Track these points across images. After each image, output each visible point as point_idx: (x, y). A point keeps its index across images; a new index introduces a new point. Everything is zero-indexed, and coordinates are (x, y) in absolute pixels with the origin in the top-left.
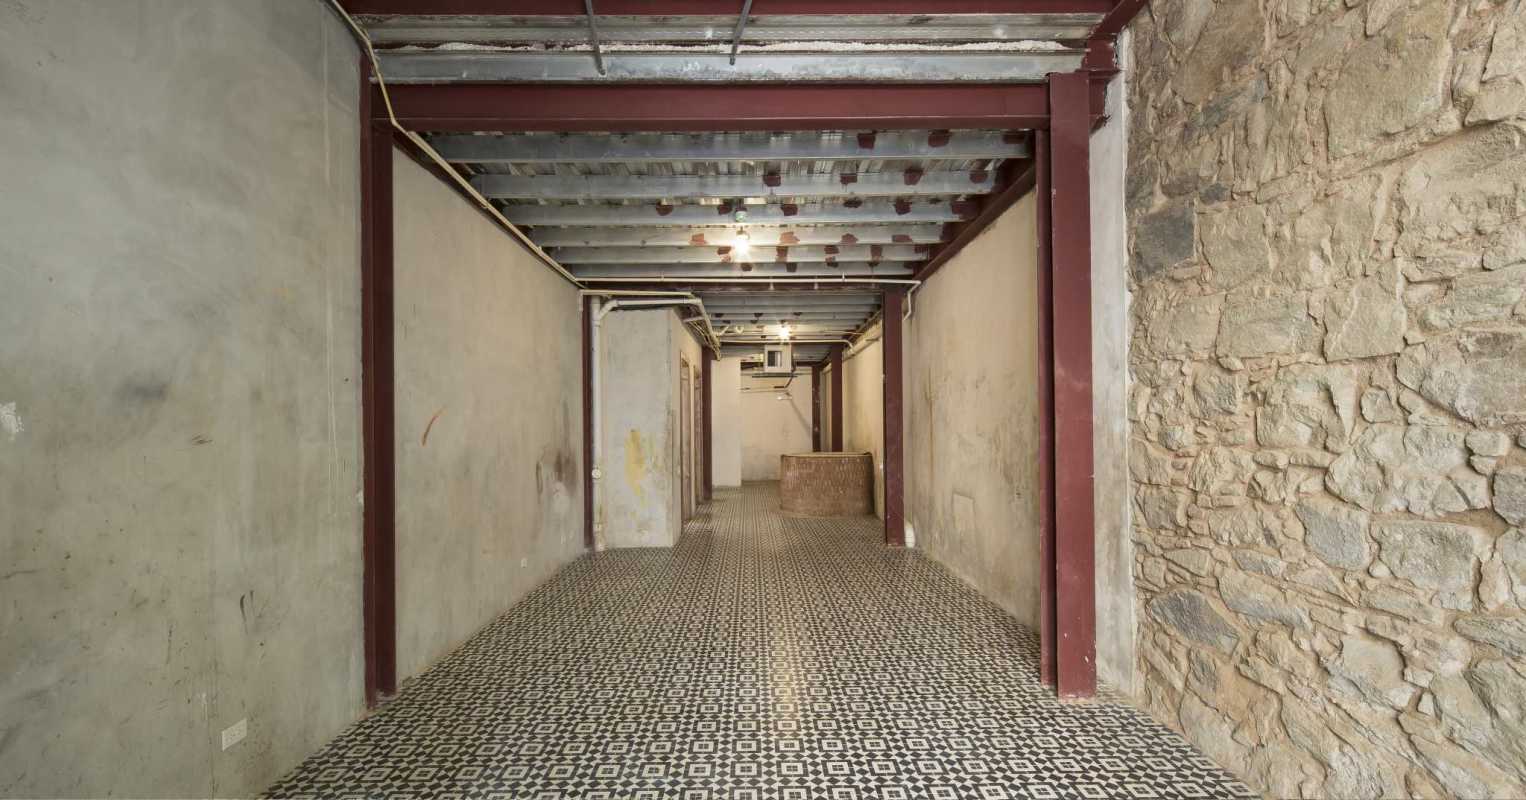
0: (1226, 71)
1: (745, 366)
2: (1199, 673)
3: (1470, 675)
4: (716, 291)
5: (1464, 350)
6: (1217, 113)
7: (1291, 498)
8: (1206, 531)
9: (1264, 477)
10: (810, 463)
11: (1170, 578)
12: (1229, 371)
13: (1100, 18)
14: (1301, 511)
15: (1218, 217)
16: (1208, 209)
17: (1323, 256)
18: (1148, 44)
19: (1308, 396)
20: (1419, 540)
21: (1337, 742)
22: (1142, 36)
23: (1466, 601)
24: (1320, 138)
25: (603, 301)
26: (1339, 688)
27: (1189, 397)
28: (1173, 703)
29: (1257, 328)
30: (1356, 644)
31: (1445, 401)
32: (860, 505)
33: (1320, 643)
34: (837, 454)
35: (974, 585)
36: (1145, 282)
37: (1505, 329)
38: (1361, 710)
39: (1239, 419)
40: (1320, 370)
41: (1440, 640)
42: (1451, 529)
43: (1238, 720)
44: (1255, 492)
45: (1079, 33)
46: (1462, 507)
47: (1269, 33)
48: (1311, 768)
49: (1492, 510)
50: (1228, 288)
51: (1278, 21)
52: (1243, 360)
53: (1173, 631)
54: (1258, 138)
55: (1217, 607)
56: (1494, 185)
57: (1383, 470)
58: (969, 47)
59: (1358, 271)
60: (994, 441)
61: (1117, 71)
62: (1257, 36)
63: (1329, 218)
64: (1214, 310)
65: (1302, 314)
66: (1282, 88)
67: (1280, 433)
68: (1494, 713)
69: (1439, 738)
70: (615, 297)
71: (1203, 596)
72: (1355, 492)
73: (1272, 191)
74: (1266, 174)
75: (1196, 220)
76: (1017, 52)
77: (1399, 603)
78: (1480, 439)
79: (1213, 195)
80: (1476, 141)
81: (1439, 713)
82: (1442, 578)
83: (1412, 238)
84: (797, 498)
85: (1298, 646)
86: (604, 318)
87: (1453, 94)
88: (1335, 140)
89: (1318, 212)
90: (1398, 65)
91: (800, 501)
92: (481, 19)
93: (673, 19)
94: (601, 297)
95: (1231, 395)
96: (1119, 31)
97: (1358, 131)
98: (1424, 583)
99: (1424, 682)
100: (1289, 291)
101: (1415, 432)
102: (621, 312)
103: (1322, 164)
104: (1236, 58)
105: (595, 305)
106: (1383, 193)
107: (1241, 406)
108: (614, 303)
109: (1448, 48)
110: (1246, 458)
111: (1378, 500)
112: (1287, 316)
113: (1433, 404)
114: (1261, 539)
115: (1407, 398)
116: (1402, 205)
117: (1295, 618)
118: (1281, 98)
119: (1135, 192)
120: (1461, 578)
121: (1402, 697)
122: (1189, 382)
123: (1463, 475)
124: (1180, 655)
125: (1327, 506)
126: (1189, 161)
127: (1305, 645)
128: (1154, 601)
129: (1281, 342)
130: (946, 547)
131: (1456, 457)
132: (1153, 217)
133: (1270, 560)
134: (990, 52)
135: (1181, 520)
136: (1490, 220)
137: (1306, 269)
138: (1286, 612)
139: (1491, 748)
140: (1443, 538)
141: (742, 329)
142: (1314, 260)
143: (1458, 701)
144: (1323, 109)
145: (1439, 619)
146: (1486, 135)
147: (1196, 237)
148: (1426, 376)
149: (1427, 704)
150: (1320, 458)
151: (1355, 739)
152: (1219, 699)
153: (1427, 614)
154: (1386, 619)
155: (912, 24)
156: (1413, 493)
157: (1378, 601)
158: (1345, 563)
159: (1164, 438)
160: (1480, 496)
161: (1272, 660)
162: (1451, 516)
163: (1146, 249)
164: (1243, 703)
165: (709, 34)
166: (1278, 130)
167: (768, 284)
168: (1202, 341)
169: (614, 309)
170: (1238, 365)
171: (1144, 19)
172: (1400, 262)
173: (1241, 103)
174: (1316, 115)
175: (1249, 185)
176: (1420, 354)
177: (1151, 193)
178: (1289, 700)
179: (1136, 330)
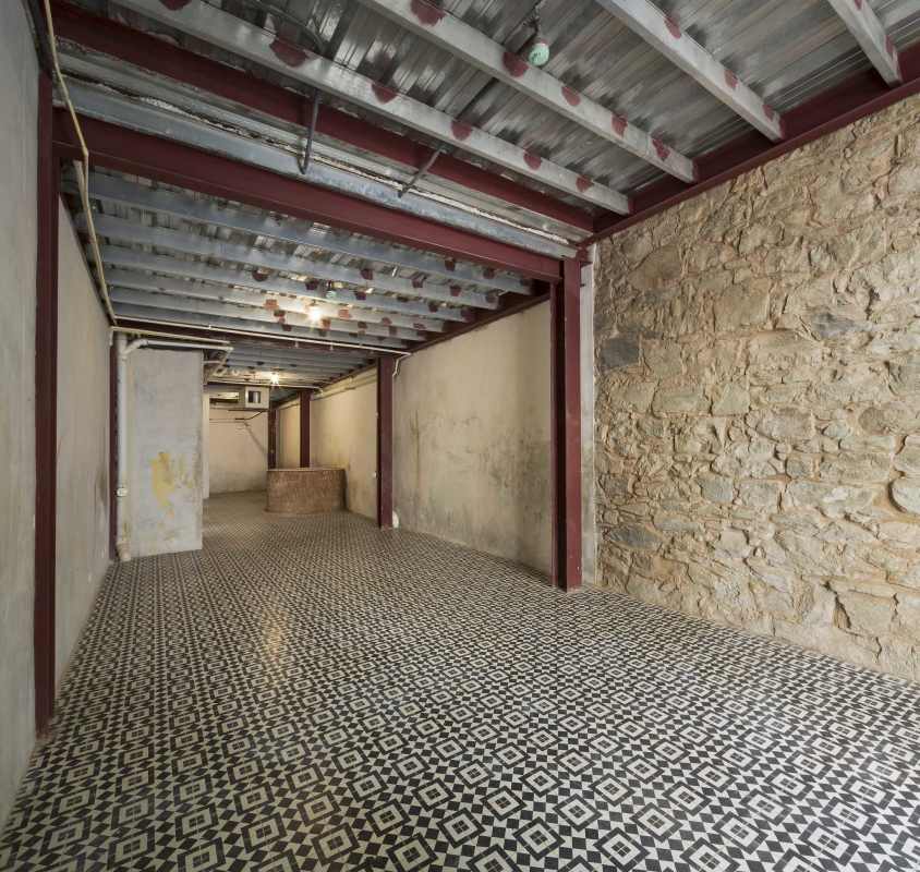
0: (660, 280)
1: (213, 401)
2: (639, 562)
3: (777, 537)
4: (249, 342)
5: (774, 413)
6: (653, 298)
7: (694, 476)
8: (646, 494)
9: (678, 467)
10: (298, 476)
11: (622, 520)
12: (659, 418)
13: (590, 234)
14: (699, 480)
15: (654, 346)
16: (649, 342)
17: (711, 370)
18: (609, 254)
19: (702, 429)
20: (756, 487)
21: (716, 578)
22: (604, 250)
23: (775, 510)
24: (711, 321)
25: (131, 339)
26: (719, 554)
27: (635, 430)
28: (622, 581)
29: (677, 399)
30: (727, 534)
31: (767, 432)
32: (336, 504)
33: (709, 537)
34: (306, 469)
35: (463, 543)
36: (606, 372)
37: (791, 406)
38: (728, 562)
39: (666, 441)
40: (709, 418)
41: (765, 526)
42: (770, 482)
43: (663, 580)
44: (673, 474)
45: (577, 239)
46: (774, 473)
47: (684, 269)
48: (704, 592)
49: (786, 474)
50: (660, 380)
51: (689, 265)
52: (667, 414)
53: (623, 546)
54: (678, 313)
55: (651, 529)
56: (785, 352)
57: (740, 461)
58: (530, 230)
59: (729, 379)
60: (485, 456)
61: (590, 263)
62: (678, 269)
63: (714, 354)
64: (651, 391)
65: (701, 395)
66: (690, 295)
67: (688, 447)
68: (786, 549)
69: (764, 565)
70: (143, 336)
71: (643, 525)
72: (727, 470)
73: (685, 339)
74: (682, 330)
75: (640, 346)
76: (552, 240)
77: (748, 514)
78: (780, 447)
79: (650, 335)
80: (778, 335)
81: (764, 555)
82: (765, 501)
83: (753, 368)
84: (286, 501)
85: (697, 540)
86: (130, 354)
87: (771, 315)
88: (719, 322)
89: (709, 352)
90: (747, 298)
91: (288, 504)
92: (204, 94)
93: (371, 155)
94: (129, 335)
95: (661, 429)
96: (593, 243)
97: (729, 321)
98: (758, 505)
99: (757, 544)
100: (694, 384)
101: (754, 445)
102: (151, 350)
103: (711, 331)
104: (667, 276)
105: (122, 342)
106: (740, 348)
107: (665, 434)
108: (144, 342)
109: (768, 297)
110: (669, 458)
111: (737, 472)
112: (693, 395)
113: (761, 434)
114: (677, 494)
115: (750, 432)
116: (748, 355)
117: (697, 527)
118: (690, 299)
119: (600, 326)
120: (773, 500)
121: (747, 552)
122: (634, 423)
123: (774, 460)
124: (627, 555)
125: (713, 477)
126: (636, 317)
127: (701, 539)
128: (611, 533)
129: (688, 407)
130: (434, 522)
131: (770, 454)
132: (613, 340)
133: (682, 504)
134: (538, 236)
135: (630, 489)
136: (785, 365)
137: (703, 375)
138: (691, 525)
139: (786, 564)
140: (767, 486)
141: (238, 372)
142: (708, 373)
143: (772, 549)
144: (713, 309)
145: (764, 517)
146: (782, 333)
147: (641, 354)
148: (760, 422)
149: (759, 552)
150: (711, 457)
151: (725, 574)
152: (653, 573)
153: (760, 516)
154: (741, 521)
155: (510, 209)
156: (754, 470)
157: (739, 514)
158: (723, 501)
159: (619, 450)
160: (781, 469)
161: (683, 548)
162: (769, 477)
163: (608, 356)
164: (665, 572)
165: (388, 172)
166: (688, 313)
167: (294, 342)
168: (644, 403)
169: (142, 347)
170: (664, 415)
171: (607, 241)
172: (748, 377)
173: (667, 296)
174: (709, 310)
175: (673, 335)
176: (757, 414)
177: (611, 329)
178: (693, 565)
179: (599, 396)
